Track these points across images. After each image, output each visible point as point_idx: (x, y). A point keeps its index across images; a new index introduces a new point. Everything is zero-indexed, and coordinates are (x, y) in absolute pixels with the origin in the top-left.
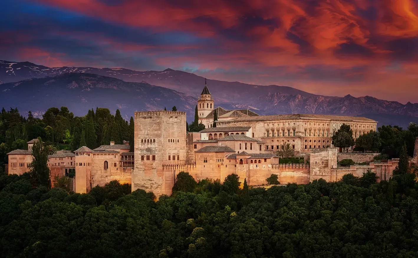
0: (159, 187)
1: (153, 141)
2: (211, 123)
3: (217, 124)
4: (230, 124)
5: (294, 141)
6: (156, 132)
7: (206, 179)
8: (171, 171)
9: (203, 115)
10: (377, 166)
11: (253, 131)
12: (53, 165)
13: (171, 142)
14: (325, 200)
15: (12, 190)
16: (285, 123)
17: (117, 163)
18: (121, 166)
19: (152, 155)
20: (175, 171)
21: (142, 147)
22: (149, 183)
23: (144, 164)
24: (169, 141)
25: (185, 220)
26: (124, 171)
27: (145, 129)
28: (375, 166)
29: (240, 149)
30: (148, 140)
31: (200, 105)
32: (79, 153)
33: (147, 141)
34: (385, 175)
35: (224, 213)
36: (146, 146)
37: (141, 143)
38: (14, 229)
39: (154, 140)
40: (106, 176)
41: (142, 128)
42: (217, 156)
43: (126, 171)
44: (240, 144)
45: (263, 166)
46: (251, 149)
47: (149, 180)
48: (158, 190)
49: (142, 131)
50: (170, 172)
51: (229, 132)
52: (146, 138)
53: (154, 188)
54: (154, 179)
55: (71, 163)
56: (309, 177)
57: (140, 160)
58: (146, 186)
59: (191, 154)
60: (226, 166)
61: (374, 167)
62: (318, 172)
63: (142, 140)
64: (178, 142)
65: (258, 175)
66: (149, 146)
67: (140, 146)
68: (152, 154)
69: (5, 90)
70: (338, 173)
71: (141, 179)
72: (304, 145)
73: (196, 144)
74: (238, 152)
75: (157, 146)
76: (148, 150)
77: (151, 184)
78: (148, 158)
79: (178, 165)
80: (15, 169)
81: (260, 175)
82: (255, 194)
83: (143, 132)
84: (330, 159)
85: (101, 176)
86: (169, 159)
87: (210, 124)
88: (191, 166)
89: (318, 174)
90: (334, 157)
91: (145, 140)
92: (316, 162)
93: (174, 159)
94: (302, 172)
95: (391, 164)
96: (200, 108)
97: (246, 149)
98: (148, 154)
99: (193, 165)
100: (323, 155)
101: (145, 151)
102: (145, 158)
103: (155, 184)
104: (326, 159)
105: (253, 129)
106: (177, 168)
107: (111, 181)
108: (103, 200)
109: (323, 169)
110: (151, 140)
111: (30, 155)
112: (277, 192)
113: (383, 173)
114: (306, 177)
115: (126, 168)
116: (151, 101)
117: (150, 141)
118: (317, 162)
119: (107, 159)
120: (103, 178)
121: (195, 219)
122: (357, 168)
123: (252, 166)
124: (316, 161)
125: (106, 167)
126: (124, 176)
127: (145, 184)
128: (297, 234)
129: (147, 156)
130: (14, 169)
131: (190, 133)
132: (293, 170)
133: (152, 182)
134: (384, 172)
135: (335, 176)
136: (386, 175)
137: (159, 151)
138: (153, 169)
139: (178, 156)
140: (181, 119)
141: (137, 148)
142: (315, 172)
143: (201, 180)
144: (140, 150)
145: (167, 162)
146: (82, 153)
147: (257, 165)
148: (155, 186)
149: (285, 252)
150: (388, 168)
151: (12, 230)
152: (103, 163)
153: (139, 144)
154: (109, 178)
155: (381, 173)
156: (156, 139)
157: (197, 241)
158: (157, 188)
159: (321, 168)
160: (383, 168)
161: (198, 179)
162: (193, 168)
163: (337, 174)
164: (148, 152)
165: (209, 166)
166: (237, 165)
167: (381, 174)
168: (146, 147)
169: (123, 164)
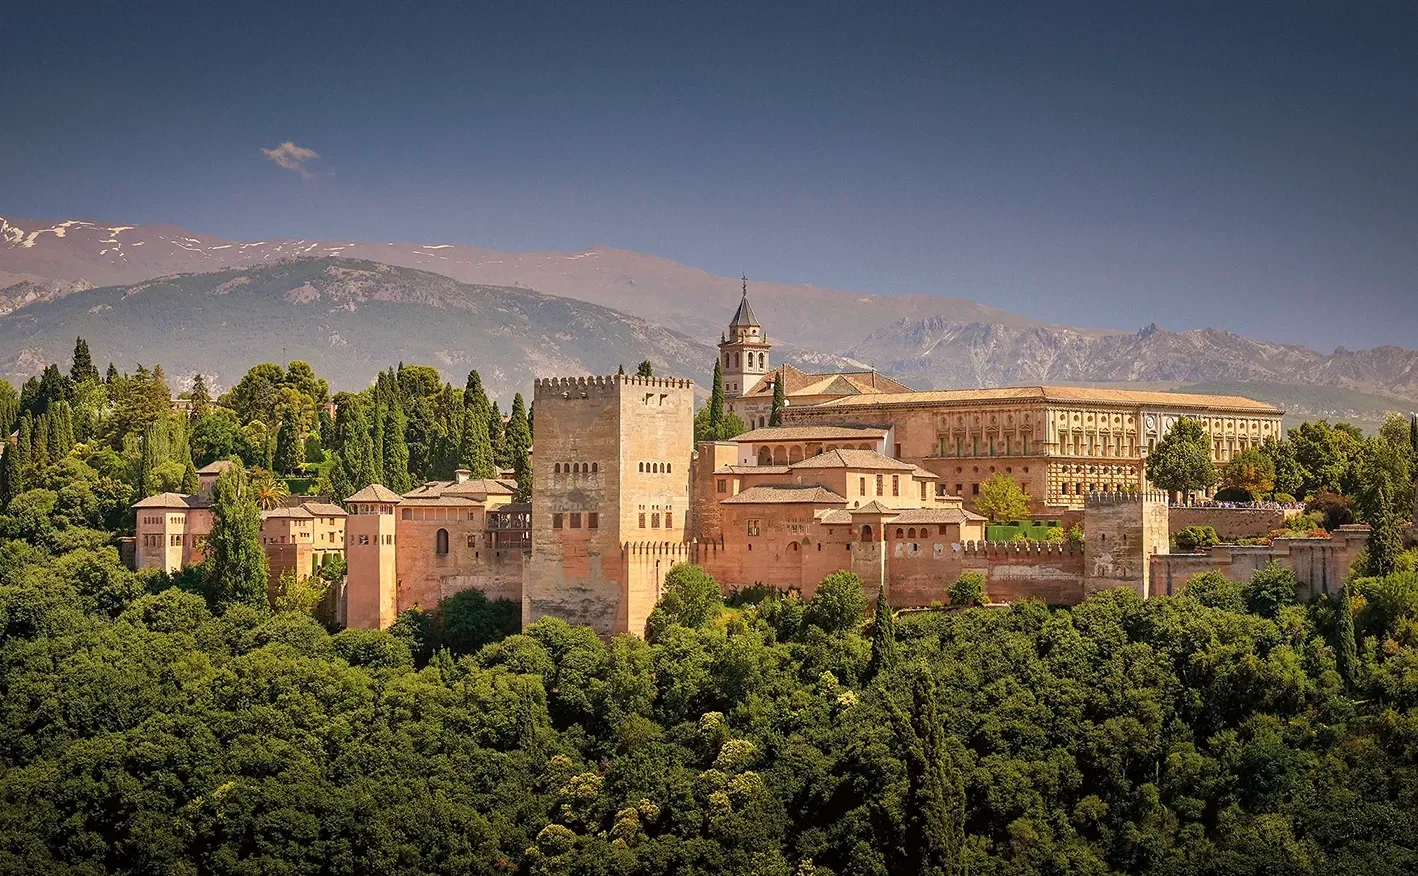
0: (610, 610)
1: (590, 469)
2: (763, 414)
3: (783, 417)
4: (824, 416)
5: (1026, 470)
6: (601, 442)
7: (755, 588)
8: (647, 562)
9: (736, 388)
10: (1296, 548)
11: (895, 440)
12: (276, 541)
13: (648, 471)
14: (1139, 654)
15: (148, 618)
16: (997, 415)
17: (478, 536)
18: (488, 545)
19: (587, 512)
20: (658, 561)
21: (557, 487)
22: (577, 600)
23: (564, 541)
24: (641, 470)
25: (695, 717)
26: (498, 561)
27: (566, 432)
28: (1291, 549)
29: (863, 493)
30: (576, 466)
31: (728, 359)
32: (358, 505)
33: (572, 468)
34: (1324, 578)
35: (819, 695)
36: (569, 484)
37: (552, 476)
38: (155, 741)
39: (595, 466)
40: (443, 577)
41: (557, 430)
42: (790, 515)
43: (506, 562)
44: (862, 479)
45: (937, 547)
46: (896, 493)
47: (579, 589)
48: (605, 622)
49: (556, 437)
50: (644, 565)
51: (823, 442)
52: (570, 460)
53: (593, 615)
54: (594, 588)
55: (332, 534)
56: (1080, 583)
57: (551, 526)
58: (568, 607)
59: (708, 510)
60: (817, 546)
61: (1288, 553)
62: (1111, 567)
63: (558, 466)
64: (669, 471)
65: (918, 577)
66: (580, 484)
67: (551, 484)
68: (587, 509)
69: (96, 309)
70: (1175, 572)
71: (553, 586)
72: (1061, 484)
73: (722, 478)
74: (857, 504)
75: (602, 484)
76: (577, 496)
77: (583, 601)
78: (575, 522)
79: (666, 544)
80: (158, 552)
81: (926, 577)
82: (912, 636)
83: (561, 441)
84: (1149, 525)
85: (425, 576)
86: (642, 525)
87: (758, 415)
88: (709, 546)
89: (1110, 572)
90: (1158, 520)
91: (567, 466)
92: (1103, 535)
93: (655, 524)
94: (1060, 565)
95: (1344, 545)
96: (728, 366)
97: (880, 492)
98: (577, 508)
99: (715, 544)
100: (1125, 516)
101: (565, 500)
102: (566, 523)
103: (596, 601)
104: (1133, 525)
105: (895, 434)
106: (664, 551)
107: (458, 594)
108: (434, 651)
109: (1127, 558)
110: (585, 466)
111: (207, 510)
112: (984, 629)
113: (1319, 573)
114: (1072, 580)
115: (505, 552)
116: (543, 341)
117: (581, 470)
118: (1106, 537)
119: (447, 524)
120: (432, 584)
121: (725, 713)
122: (1233, 556)
123: (901, 549)
124: (1102, 532)
125: (443, 549)
126: (498, 577)
127: (567, 602)
128: (1054, 764)
129: (572, 514)
130: (154, 552)
131: (706, 445)
132: (1030, 561)
133: (588, 596)
134: (1321, 570)
135: (1165, 581)
136: (1328, 577)
137: (611, 501)
138: (590, 554)
139: (669, 515)
140: (677, 403)
141: (542, 491)
142: (1100, 567)
143: (740, 590)
144: (552, 495)
145: (632, 533)
146: (369, 505)
147: (915, 545)
148: (598, 607)
149: (1016, 819)
150: (1335, 555)
151: (152, 745)
152: (433, 535)
153: (547, 478)
154: (450, 582)
155: (1312, 569)
156: (601, 463)
157: (735, 782)
158: (603, 613)
159: (1118, 556)
160: (1318, 555)
161: (731, 588)
162: (715, 553)
163: (1169, 573)
164: (576, 504)
165: (763, 546)
166: (853, 543)
167: (1312, 575)
168: (568, 487)
169: (497, 539)
